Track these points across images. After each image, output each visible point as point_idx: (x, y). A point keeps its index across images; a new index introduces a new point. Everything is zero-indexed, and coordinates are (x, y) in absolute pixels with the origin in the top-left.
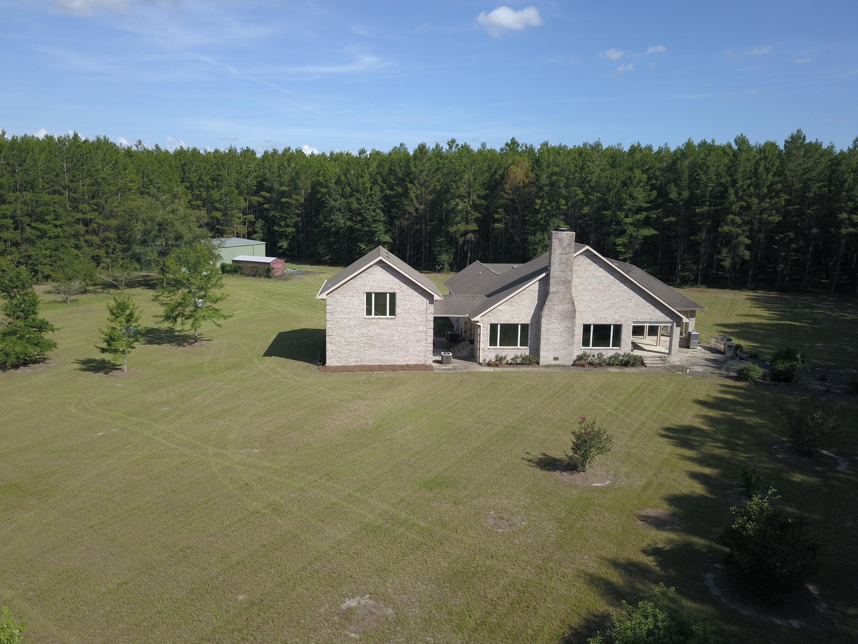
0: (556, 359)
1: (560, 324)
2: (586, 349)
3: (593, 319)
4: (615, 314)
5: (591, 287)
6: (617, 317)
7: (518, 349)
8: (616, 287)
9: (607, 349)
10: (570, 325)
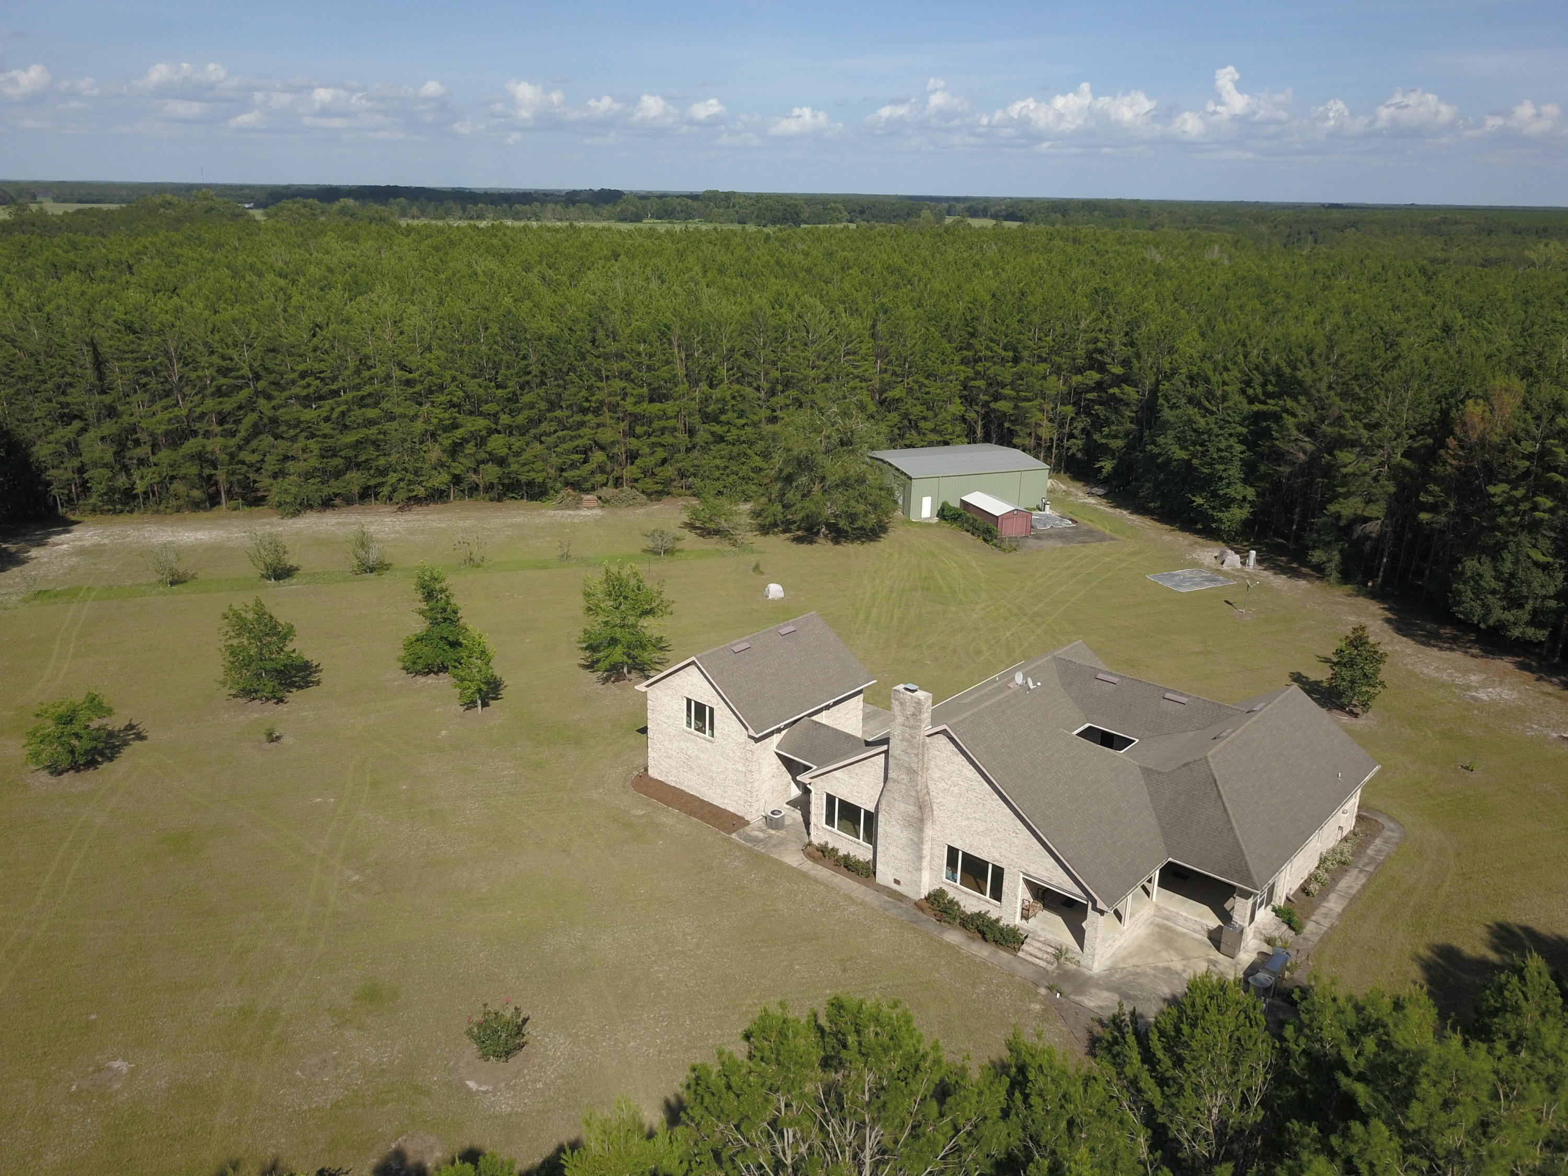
0: (897, 882)
1: (902, 832)
2: (949, 884)
3: (960, 842)
4: (993, 847)
5: (956, 790)
6: (997, 856)
7: (859, 844)
8: (994, 804)
9: (979, 898)
10: (916, 839)
